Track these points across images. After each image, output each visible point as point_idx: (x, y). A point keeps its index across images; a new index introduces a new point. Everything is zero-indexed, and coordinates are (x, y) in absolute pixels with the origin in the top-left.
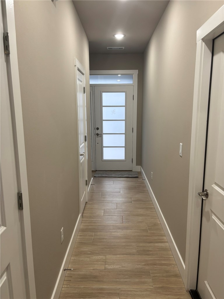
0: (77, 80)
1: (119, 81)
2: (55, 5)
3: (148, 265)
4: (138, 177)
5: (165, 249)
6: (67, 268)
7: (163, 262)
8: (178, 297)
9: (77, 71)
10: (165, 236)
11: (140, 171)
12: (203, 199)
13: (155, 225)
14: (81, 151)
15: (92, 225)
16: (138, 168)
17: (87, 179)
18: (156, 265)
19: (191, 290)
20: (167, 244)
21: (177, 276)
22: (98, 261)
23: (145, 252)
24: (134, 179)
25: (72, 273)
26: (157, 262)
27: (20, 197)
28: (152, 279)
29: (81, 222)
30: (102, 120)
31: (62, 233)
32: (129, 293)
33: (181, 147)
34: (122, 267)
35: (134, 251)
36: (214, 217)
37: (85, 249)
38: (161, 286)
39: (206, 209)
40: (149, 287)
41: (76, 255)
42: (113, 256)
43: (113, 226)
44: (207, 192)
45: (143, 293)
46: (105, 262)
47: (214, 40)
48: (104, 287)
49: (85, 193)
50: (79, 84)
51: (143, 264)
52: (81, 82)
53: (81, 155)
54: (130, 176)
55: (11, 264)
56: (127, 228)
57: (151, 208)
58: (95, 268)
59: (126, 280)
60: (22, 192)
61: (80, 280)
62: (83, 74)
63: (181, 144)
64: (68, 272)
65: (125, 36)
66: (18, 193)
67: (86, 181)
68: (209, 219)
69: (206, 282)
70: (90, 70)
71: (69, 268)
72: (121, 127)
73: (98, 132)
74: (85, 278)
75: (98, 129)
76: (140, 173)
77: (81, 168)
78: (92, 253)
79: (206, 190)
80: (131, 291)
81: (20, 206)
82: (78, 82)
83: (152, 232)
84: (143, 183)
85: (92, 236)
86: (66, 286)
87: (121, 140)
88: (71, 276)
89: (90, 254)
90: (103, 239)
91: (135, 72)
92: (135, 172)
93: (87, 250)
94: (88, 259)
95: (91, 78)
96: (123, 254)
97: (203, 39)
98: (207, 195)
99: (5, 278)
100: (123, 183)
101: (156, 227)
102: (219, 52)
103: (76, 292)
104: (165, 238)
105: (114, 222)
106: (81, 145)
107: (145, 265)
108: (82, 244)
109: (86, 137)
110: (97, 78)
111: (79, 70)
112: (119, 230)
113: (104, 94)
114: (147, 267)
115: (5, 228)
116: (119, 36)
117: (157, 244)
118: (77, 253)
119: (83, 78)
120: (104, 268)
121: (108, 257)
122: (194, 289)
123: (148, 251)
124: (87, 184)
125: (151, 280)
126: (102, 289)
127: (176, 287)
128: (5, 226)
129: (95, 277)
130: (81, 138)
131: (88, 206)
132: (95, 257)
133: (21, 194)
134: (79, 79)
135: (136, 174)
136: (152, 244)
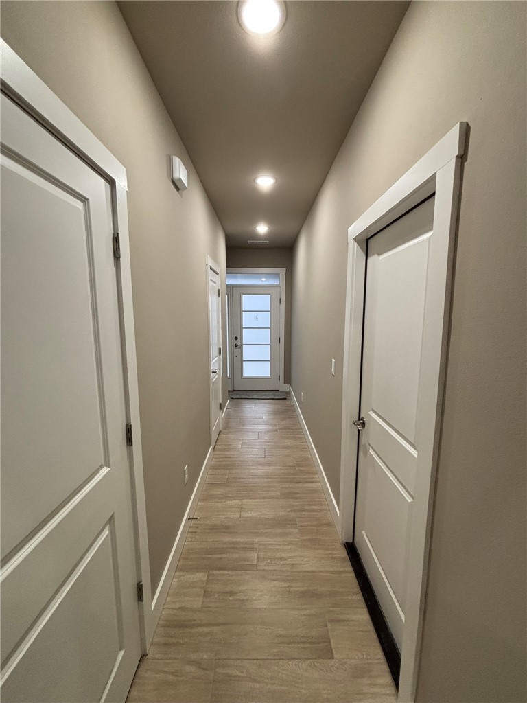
0: (210, 281)
1: (264, 279)
2: (181, 195)
3: (294, 511)
4: (285, 399)
5: (315, 491)
6: (191, 517)
7: (314, 507)
8: (329, 552)
9: (209, 270)
10: (316, 474)
11: (288, 391)
12: (359, 431)
13: (305, 459)
14: (213, 368)
15: (226, 461)
16: (286, 388)
17: (221, 402)
18: (304, 511)
19: (347, 543)
20: (319, 484)
21: (329, 524)
22: (232, 506)
23: (290, 495)
24: (281, 401)
25: (199, 522)
26: (306, 507)
27: (129, 430)
28: (300, 529)
29: (212, 457)
30: (241, 328)
31: (186, 472)
32: (270, 547)
33: (333, 364)
34: (262, 515)
35: (278, 493)
36: (371, 452)
37: (216, 491)
38: (309, 537)
39: (363, 441)
40: (295, 540)
41: (205, 500)
42: (250, 501)
43: (253, 461)
44: (364, 421)
45: (287, 547)
46: (241, 509)
47: (367, 240)
48: (238, 540)
49: (218, 419)
50: (213, 286)
51: (288, 510)
52: (215, 283)
53: (213, 372)
54: (276, 398)
55: (115, 514)
56: (269, 464)
57: (300, 438)
58: (227, 516)
59: (266, 531)
60: (132, 424)
61: (207, 531)
62: (217, 274)
63: (333, 360)
64: (194, 521)
65: (269, 228)
66: (127, 425)
67: (221, 404)
68: (366, 453)
69: (363, 532)
70: (227, 267)
71: (195, 517)
72: (265, 336)
73: (237, 342)
74: (214, 529)
75: (236, 338)
76: (288, 394)
77: (212, 388)
78: (226, 497)
79: (363, 418)
80: (272, 545)
81: (129, 441)
82: (211, 283)
83: (301, 468)
84: (292, 406)
85: (226, 475)
86: (190, 540)
87: (265, 353)
88: (197, 527)
89: (221, 498)
90: (240, 478)
91: (282, 271)
92: (283, 392)
93: (219, 493)
94: (220, 505)
95: (227, 277)
96: (264, 498)
97: (355, 239)
98: (363, 425)
99: (107, 532)
100: (267, 406)
101: (305, 462)
102: (374, 254)
103: (202, 547)
104: (317, 476)
105: (255, 456)
106: (213, 360)
107: (290, 511)
108: (212, 485)
109: (220, 349)
110: (236, 278)
111: (211, 269)
112: (259, 467)
113: (245, 297)
114: (293, 515)
115: (109, 469)
116: (262, 229)
117: (306, 485)
118: (206, 497)
119: (217, 279)
120: (239, 516)
121: (245, 501)
122: (351, 541)
123: (295, 493)
124: (221, 409)
125: (297, 530)
126: (234, 543)
127: (328, 538)
128: (109, 467)
129: (227, 528)
130: (214, 351)
131: (221, 436)
132: (228, 502)
133: (131, 426)
134: (211, 280)
135: (284, 395)
136: (300, 485)
